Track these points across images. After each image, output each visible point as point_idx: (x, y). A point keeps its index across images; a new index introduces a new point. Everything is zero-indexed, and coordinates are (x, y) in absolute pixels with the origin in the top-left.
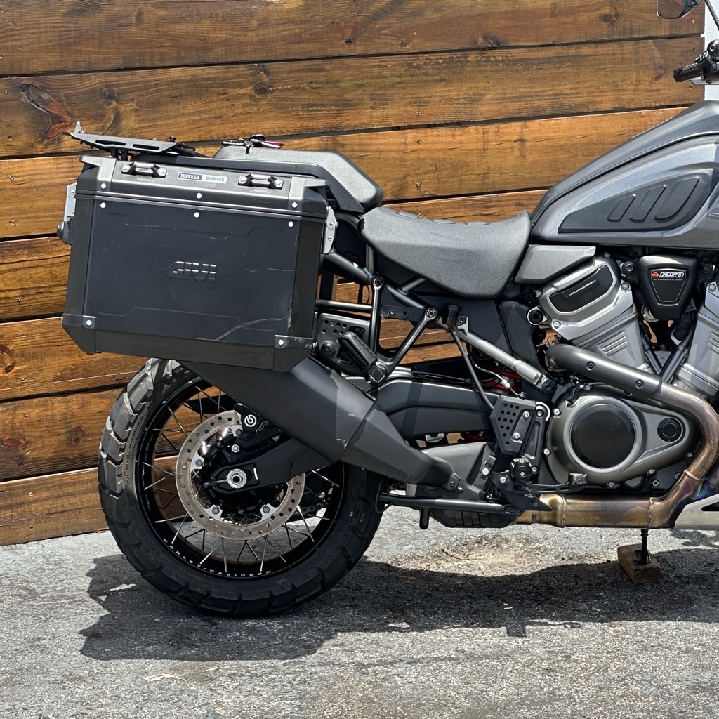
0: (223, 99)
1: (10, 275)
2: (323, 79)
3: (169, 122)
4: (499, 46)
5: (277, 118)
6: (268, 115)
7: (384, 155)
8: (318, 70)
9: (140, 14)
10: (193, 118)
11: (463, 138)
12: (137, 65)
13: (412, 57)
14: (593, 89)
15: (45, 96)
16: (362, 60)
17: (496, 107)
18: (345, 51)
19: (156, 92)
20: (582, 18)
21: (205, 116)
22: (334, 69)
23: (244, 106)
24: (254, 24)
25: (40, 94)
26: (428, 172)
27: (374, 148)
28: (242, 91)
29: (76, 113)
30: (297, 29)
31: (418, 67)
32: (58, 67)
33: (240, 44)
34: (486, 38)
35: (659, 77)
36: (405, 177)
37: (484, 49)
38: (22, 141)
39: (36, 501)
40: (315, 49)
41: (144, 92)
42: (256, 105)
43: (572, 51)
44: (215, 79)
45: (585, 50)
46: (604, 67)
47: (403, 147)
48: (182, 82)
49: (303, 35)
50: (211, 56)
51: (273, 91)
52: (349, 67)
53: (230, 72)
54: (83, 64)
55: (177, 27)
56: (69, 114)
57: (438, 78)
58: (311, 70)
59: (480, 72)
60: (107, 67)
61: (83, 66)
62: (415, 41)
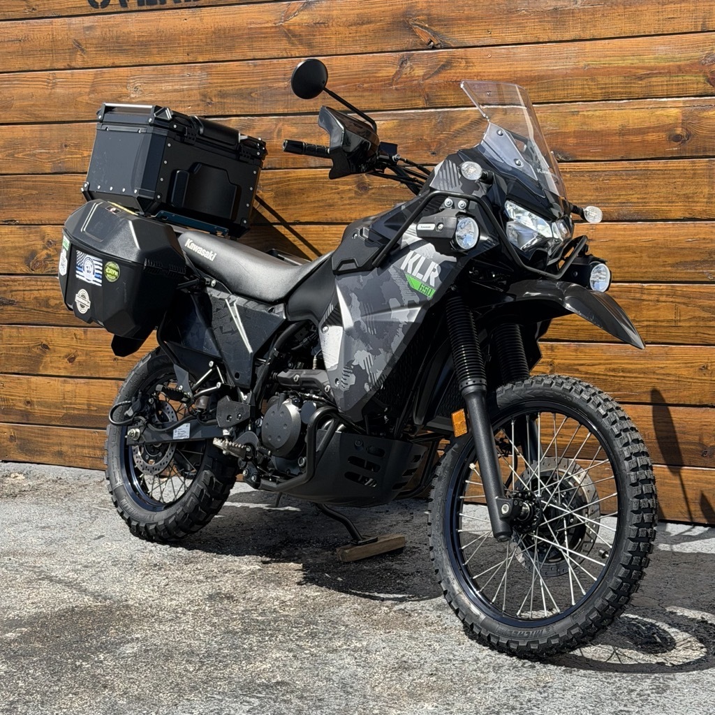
0: (335, 193)
3: (297, 206)
4: (566, 160)
6: (369, 206)
9: (280, 131)
10: (313, 205)
14: (661, 200)
19: (288, 185)
20: (651, 137)
28: (348, 187)
41: (280, 185)
42: (359, 199)
46: (674, 180)
51: (372, 189)
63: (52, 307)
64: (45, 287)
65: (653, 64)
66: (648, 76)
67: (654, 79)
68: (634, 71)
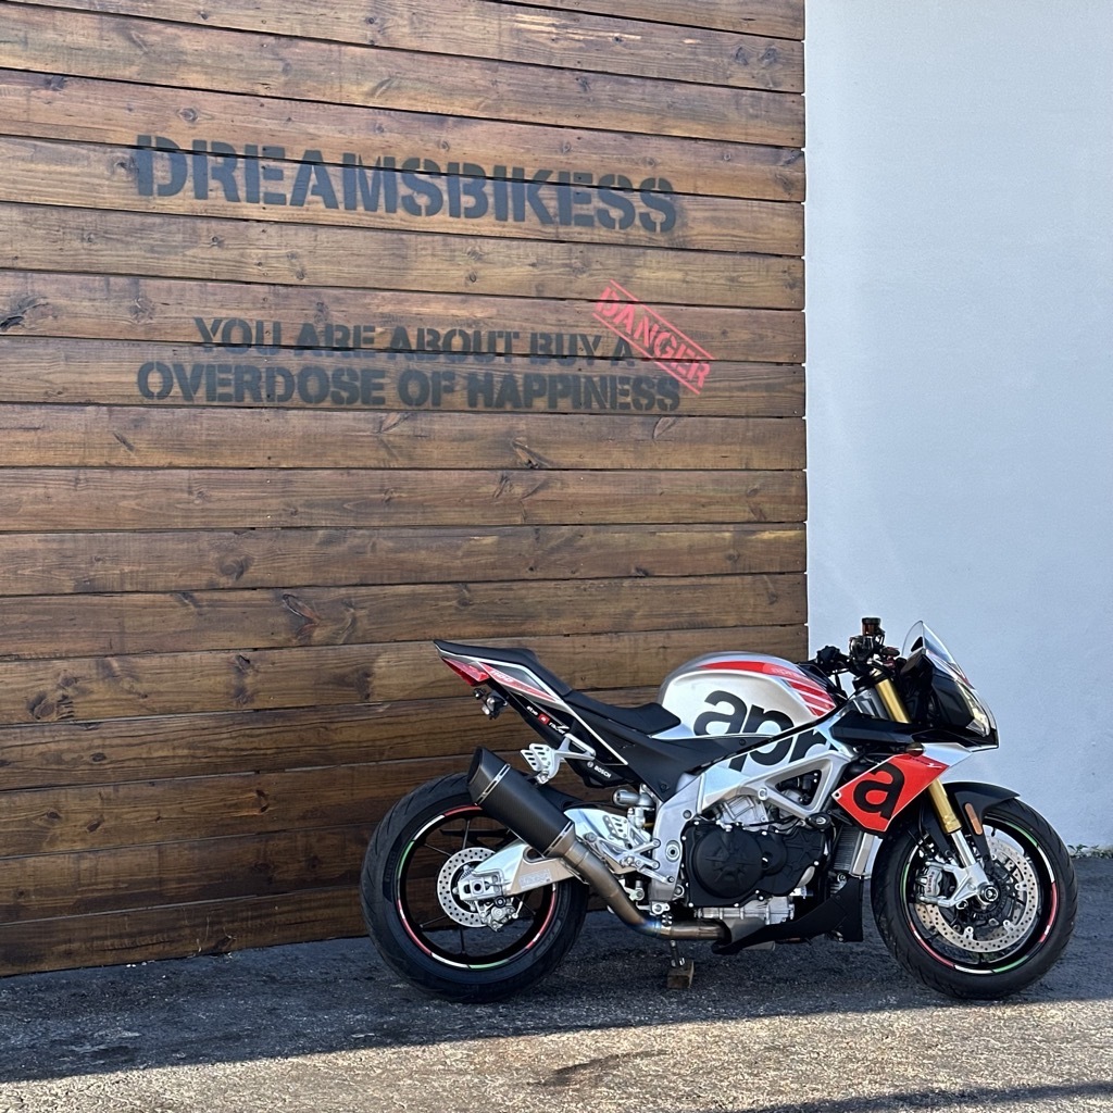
1: (269, 737)
2: (511, 596)
4: (647, 575)
5: (476, 625)
7: (557, 655)
8: (508, 589)
9: (374, 545)
11: (618, 645)
12: (370, 582)
13: (579, 582)
14: (720, 610)
15: (300, 603)
16: (541, 583)
17: (645, 621)
18: (528, 575)
19: (384, 602)
20: (712, 556)
21: (419, 621)
22: (520, 589)
23: (451, 615)
24: (460, 553)
25: (296, 601)
26: (591, 670)
27: (549, 650)
28: (449, 603)
29: (323, 617)
30: (492, 559)
31: (585, 590)
32: (311, 582)
33: (449, 568)
34: (638, 570)
35: (772, 603)
36: (574, 672)
37: (636, 577)
38: (280, 638)
39: (280, 914)
40: (506, 574)
41: (374, 603)
42: (460, 614)
43: (704, 581)
44: (428, 594)
45: (714, 580)
46: (729, 593)
47: (572, 650)
48: (404, 595)
49: (497, 564)
50: (426, 577)
51: (473, 604)
52: (532, 588)
53: (440, 589)
54: (330, 581)
55: (402, 555)
56: (319, 618)
57: (599, 598)
58: (501, 589)
59: (634, 594)
60: (348, 583)
61: (330, 582)
62: (582, 570)
63: (67, 763)
64: (57, 739)
65: (712, 494)
66: (710, 504)
67: (713, 507)
68: (698, 499)
